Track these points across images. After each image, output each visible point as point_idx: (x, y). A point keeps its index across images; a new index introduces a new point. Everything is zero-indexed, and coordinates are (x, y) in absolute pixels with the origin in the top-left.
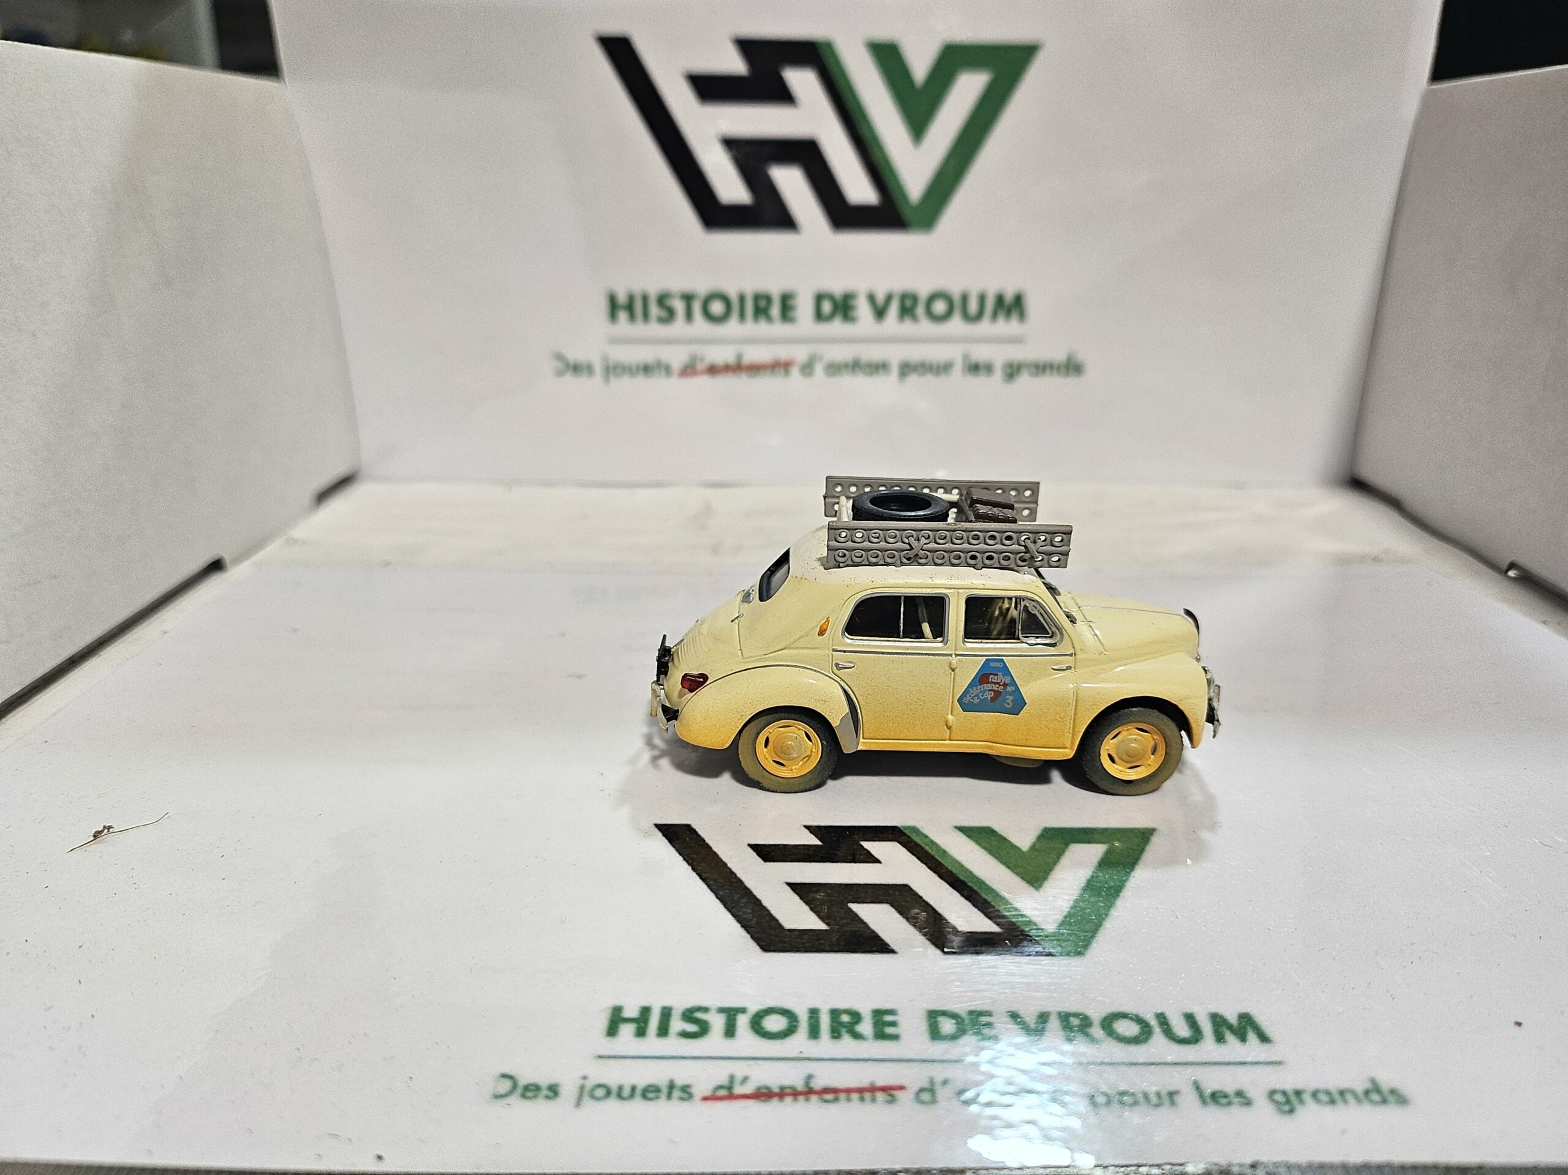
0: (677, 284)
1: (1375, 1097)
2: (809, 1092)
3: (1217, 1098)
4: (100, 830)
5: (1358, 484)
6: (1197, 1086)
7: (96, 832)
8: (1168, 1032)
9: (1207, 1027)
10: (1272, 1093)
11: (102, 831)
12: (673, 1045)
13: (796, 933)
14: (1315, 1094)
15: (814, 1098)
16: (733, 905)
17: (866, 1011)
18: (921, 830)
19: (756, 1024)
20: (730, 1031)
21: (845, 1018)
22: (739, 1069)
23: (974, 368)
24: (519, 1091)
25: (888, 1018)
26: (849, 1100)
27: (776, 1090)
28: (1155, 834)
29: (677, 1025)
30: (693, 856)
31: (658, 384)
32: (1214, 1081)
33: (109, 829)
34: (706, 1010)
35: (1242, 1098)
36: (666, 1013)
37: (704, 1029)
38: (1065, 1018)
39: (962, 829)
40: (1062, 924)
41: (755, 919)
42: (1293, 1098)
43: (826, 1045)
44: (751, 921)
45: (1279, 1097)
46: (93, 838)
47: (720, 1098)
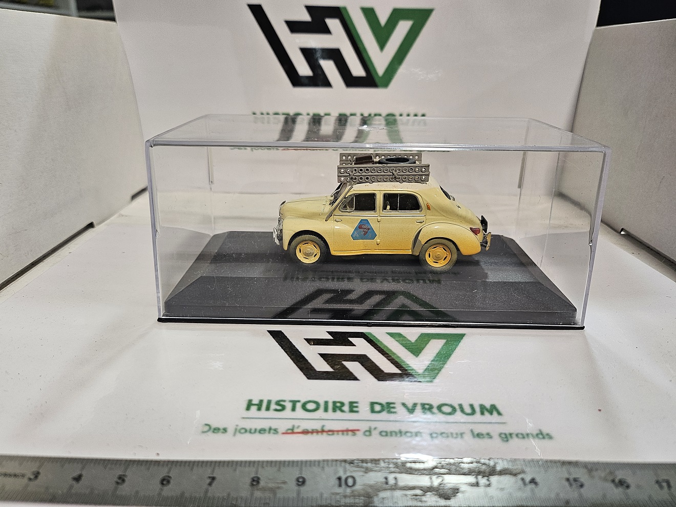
1: (541, 436)
2: (323, 431)
3: (479, 435)
6: (472, 431)
8: (462, 411)
9: (478, 409)
10: (500, 435)
12: (271, 414)
14: (517, 435)
15: (325, 434)
17: (346, 402)
19: (304, 407)
20: (294, 409)
21: (338, 405)
22: (296, 423)
24: (212, 430)
25: (355, 405)
26: (338, 434)
27: (310, 430)
29: (273, 406)
32: (478, 429)
34: (284, 401)
35: (489, 435)
36: (269, 402)
37: (283, 408)
38: (423, 405)
39: (388, 333)
42: (509, 436)
43: (330, 414)
45: (503, 436)
47: (289, 433)
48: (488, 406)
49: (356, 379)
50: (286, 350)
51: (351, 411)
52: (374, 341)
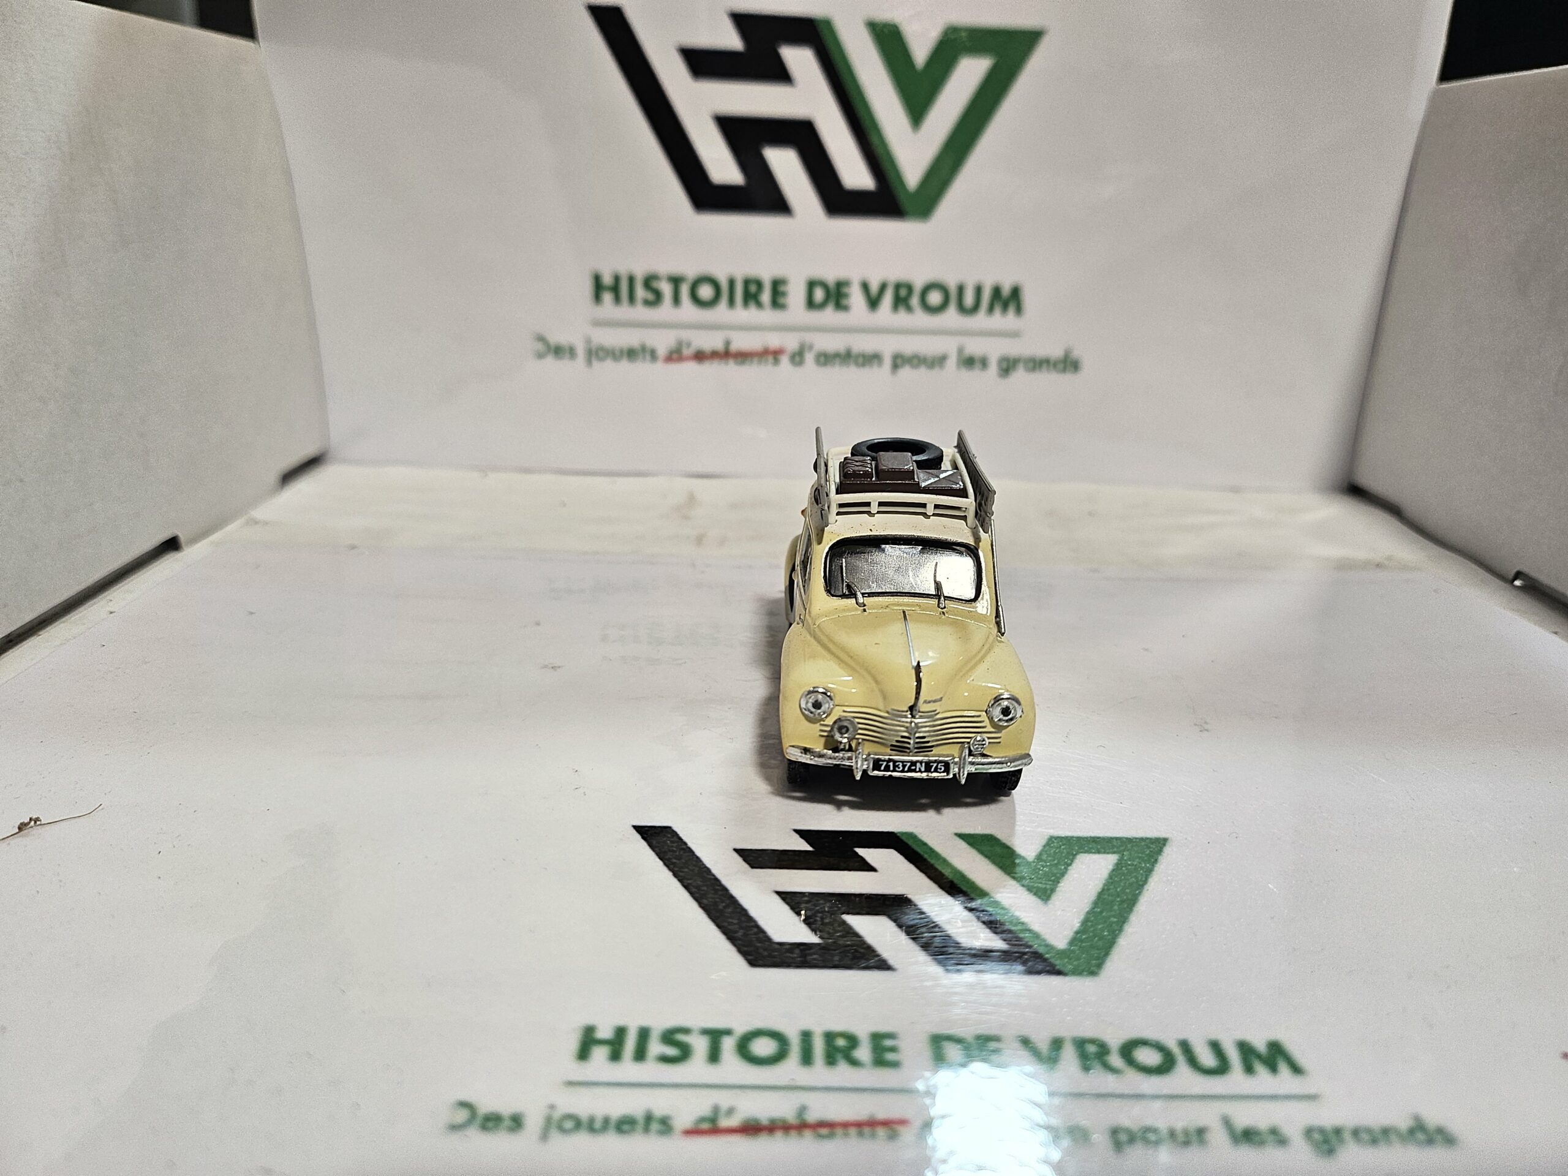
0: (665, 267)
1: (1420, 1136)
3: (1248, 1136)
4: (26, 821)
5: (1355, 491)
6: (1227, 1122)
7: (21, 824)
9: (1234, 1056)
10: (1309, 1132)
11: (29, 823)
12: (651, 1070)
13: (788, 947)
14: (1356, 1133)
15: (808, 1133)
16: (718, 914)
17: (862, 1032)
18: (920, 836)
19: (743, 1049)
20: (714, 1056)
21: (841, 1042)
22: (725, 1099)
23: (969, 362)
24: (478, 1121)
25: (888, 1043)
26: (846, 1135)
27: (765, 1122)
28: (1168, 844)
29: (656, 1048)
30: (674, 861)
31: (642, 368)
32: (1246, 1116)
33: (35, 822)
34: (686, 1031)
35: (1277, 1137)
36: (644, 1034)
37: (685, 1053)
38: (1081, 1044)
39: (961, 836)
40: (1072, 942)
41: (741, 931)
42: (1333, 1139)
43: (820, 1073)
44: (736, 932)
45: (1317, 1136)
46: (17, 831)
48: (1260, 1045)
49: (883, 965)
50: (686, 882)
51: (880, 1061)
52: (926, 856)
